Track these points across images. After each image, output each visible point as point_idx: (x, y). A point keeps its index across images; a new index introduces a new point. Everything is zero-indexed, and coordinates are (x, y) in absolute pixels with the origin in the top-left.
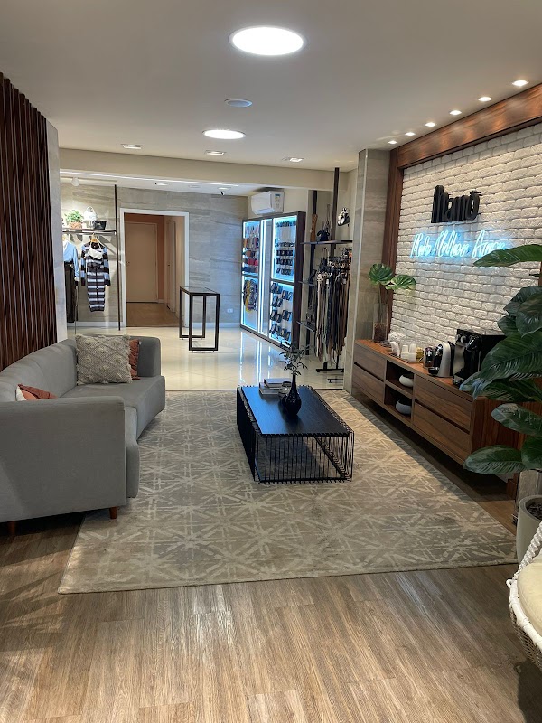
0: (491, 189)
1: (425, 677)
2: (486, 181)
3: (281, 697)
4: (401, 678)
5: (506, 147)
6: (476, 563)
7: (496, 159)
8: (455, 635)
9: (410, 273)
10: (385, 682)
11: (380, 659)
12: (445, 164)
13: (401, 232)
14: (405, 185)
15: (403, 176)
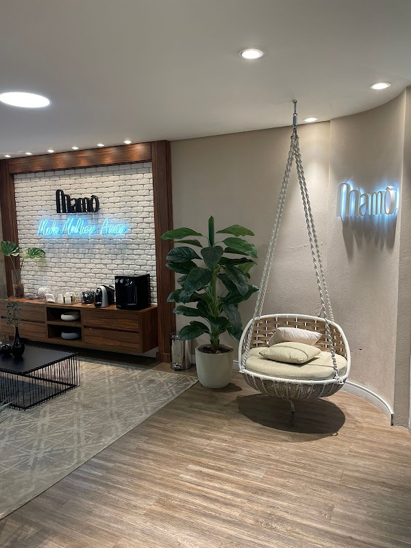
0: (105, 195)
1: (221, 432)
2: (99, 190)
3: (188, 470)
4: (215, 437)
5: (113, 173)
6: (184, 390)
7: (104, 178)
8: (211, 416)
9: (38, 246)
10: (212, 442)
11: (201, 437)
12: (59, 176)
13: (18, 218)
14: (16, 186)
15: (13, 179)
